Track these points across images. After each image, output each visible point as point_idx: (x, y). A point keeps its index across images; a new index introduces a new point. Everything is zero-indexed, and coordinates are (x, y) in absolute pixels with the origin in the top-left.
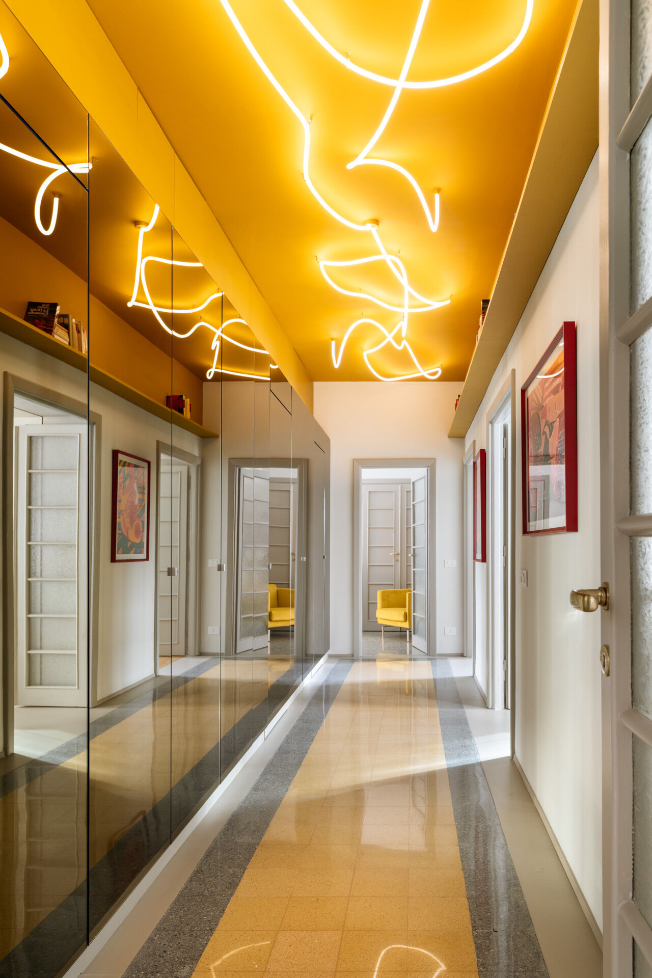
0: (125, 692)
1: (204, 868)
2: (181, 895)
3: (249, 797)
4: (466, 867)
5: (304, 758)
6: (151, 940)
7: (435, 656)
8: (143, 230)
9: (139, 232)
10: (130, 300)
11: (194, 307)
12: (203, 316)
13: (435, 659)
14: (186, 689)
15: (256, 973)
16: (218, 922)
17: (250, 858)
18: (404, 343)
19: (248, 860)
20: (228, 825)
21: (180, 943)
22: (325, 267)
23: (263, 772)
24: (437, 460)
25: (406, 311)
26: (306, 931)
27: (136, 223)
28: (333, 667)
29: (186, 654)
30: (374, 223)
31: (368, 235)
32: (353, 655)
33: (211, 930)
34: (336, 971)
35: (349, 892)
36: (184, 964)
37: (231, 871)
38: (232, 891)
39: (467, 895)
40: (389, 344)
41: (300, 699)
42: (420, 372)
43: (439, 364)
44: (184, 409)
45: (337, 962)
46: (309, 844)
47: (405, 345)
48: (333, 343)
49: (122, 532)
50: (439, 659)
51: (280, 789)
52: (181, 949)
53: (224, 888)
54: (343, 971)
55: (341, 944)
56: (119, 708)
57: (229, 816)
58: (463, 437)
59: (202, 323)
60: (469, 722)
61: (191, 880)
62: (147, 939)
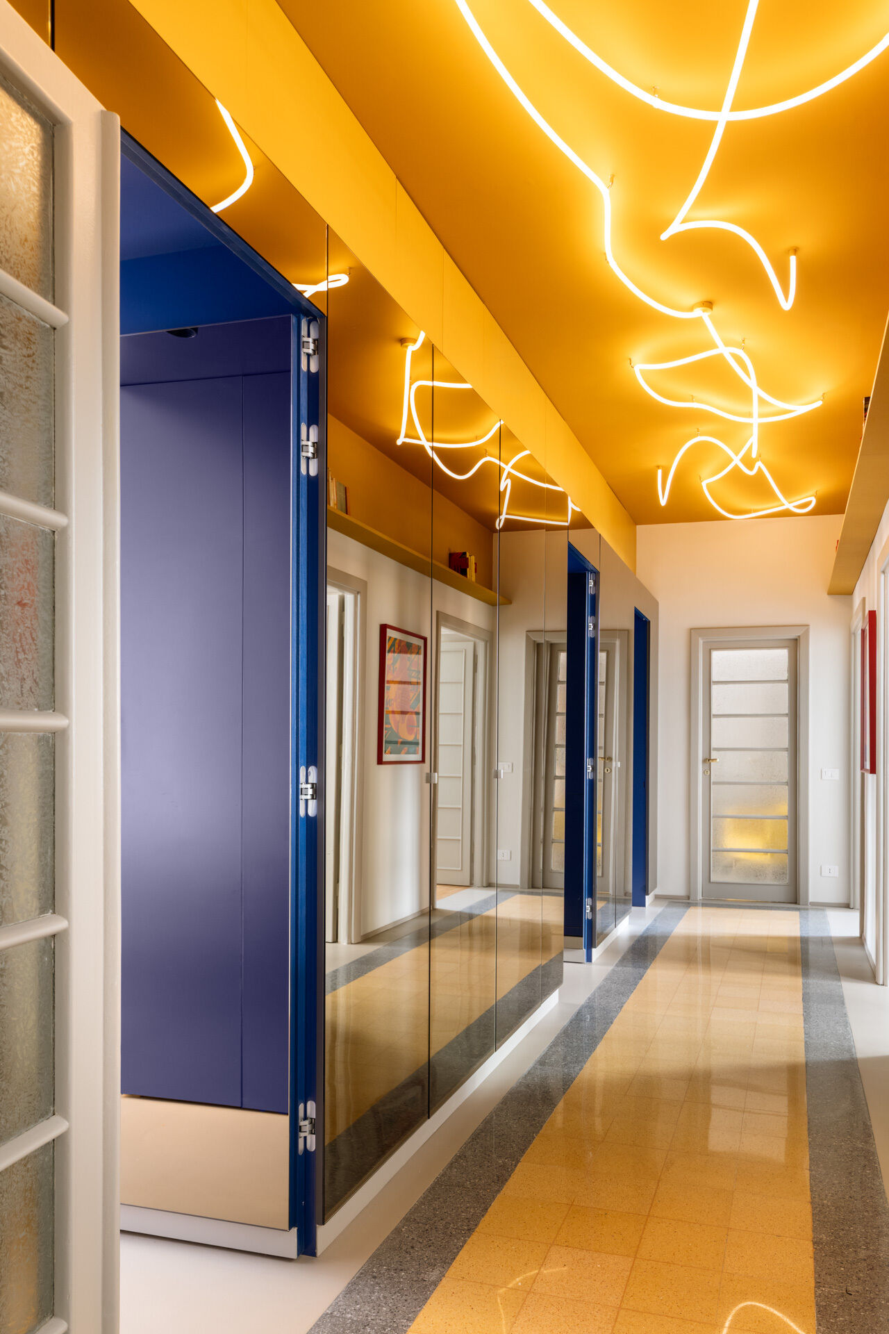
0: (395, 927)
1: (469, 1153)
2: (438, 1183)
3: (532, 1072)
4: (817, 1200)
5: (609, 1028)
6: (397, 1231)
7: (807, 905)
8: (411, 348)
9: (406, 351)
10: (398, 437)
11: (477, 439)
12: (487, 449)
13: (807, 909)
14: (470, 928)
15: (519, 1292)
16: (479, 1222)
17: (526, 1148)
18: (759, 464)
19: (523, 1151)
20: (502, 1103)
21: (430, 1240)
22: (642, 372)
23: (553, 1042)
24: (811, 627)
25: (756, 421)
26: (587, 1250)
27: (402, 341)
28: (659, 912)
29: (471, 885)
30: (706, 306)
31: (698, 322)
32: (689, 898)
33: (469, 1230)
34: (620, 1308)
35: (647, 1211)
36: (433, 1266)
37: (500, 1162)
38: (500, 1187)
39: (814, 1238)
40: (736, 468)
41: (611, 950)
42: (783, 505)
43: (813, 492)
44: (468, 569)
45: (623, 1297)
46: (603, 1141)
47: (759, 467)
48: (660, 472)
49: (391, 727)
50: (812, 909)
51: (573, 1065)
52: (432, 1248)
53: (489, 1181)
54: (629, 1310)
55: (630, 1274)
56: (385, 946)
57: (504, 1093)
58: (850, 593)
59: (488, 459)
60: (846, 1001)
61: (451, 1166)
62: (392, 1229)
